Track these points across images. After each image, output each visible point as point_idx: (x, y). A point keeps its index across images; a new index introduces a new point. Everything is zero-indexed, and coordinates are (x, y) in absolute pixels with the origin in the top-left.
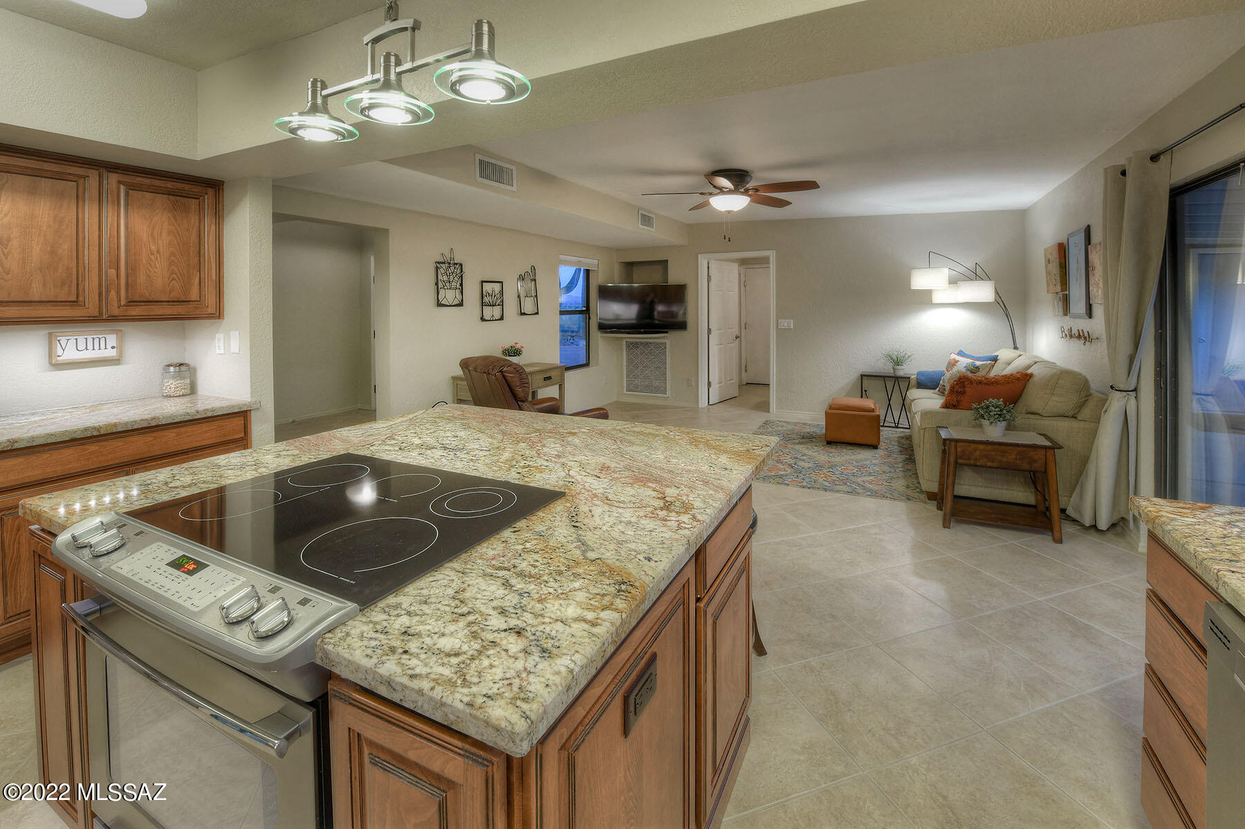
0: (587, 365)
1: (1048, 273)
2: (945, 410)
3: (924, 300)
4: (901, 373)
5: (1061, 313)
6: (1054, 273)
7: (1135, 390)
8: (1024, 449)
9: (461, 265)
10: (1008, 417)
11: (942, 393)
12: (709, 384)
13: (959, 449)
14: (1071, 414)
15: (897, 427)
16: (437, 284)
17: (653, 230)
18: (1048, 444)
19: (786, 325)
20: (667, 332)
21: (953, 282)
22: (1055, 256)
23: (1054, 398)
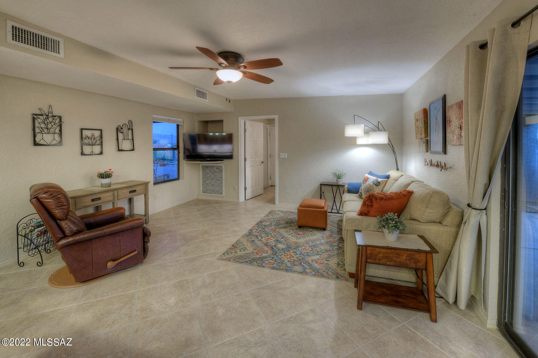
0: (178, 179)
1: (417, 127)
2: (360, 217)
3: (352, 142)
4: (340, 183)
5: (425, 150)
6: (420, 127)
7: (485, 209)
8: (412, 252)
9: (60, 117)
10: (401, 228)
11: (360, 197)
12: (245, 189)
13: (368, 252)
14: (438, 221)
15: (338, 213)
16: (34, 130)
17: (207, 101)
18: (427, 249)
19: (283, 156)
20: (223, 160)
21: (366, 133)
22: (421, 116)
23: (428, 210)
